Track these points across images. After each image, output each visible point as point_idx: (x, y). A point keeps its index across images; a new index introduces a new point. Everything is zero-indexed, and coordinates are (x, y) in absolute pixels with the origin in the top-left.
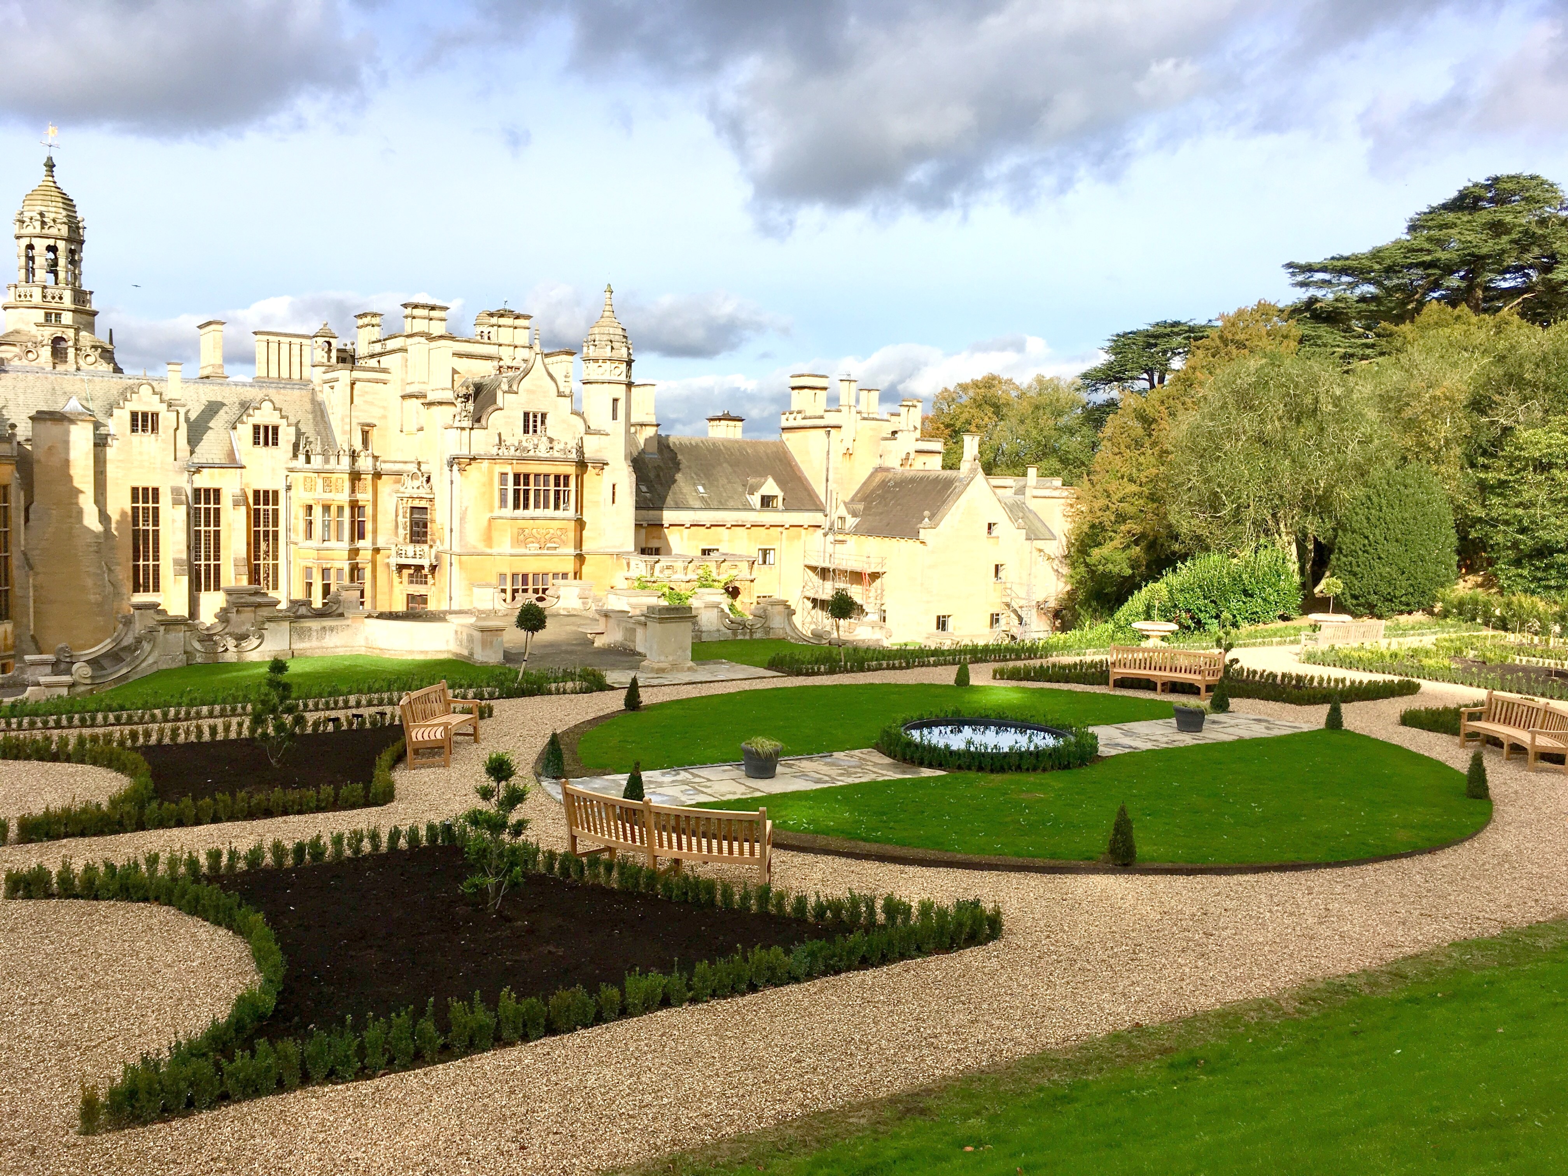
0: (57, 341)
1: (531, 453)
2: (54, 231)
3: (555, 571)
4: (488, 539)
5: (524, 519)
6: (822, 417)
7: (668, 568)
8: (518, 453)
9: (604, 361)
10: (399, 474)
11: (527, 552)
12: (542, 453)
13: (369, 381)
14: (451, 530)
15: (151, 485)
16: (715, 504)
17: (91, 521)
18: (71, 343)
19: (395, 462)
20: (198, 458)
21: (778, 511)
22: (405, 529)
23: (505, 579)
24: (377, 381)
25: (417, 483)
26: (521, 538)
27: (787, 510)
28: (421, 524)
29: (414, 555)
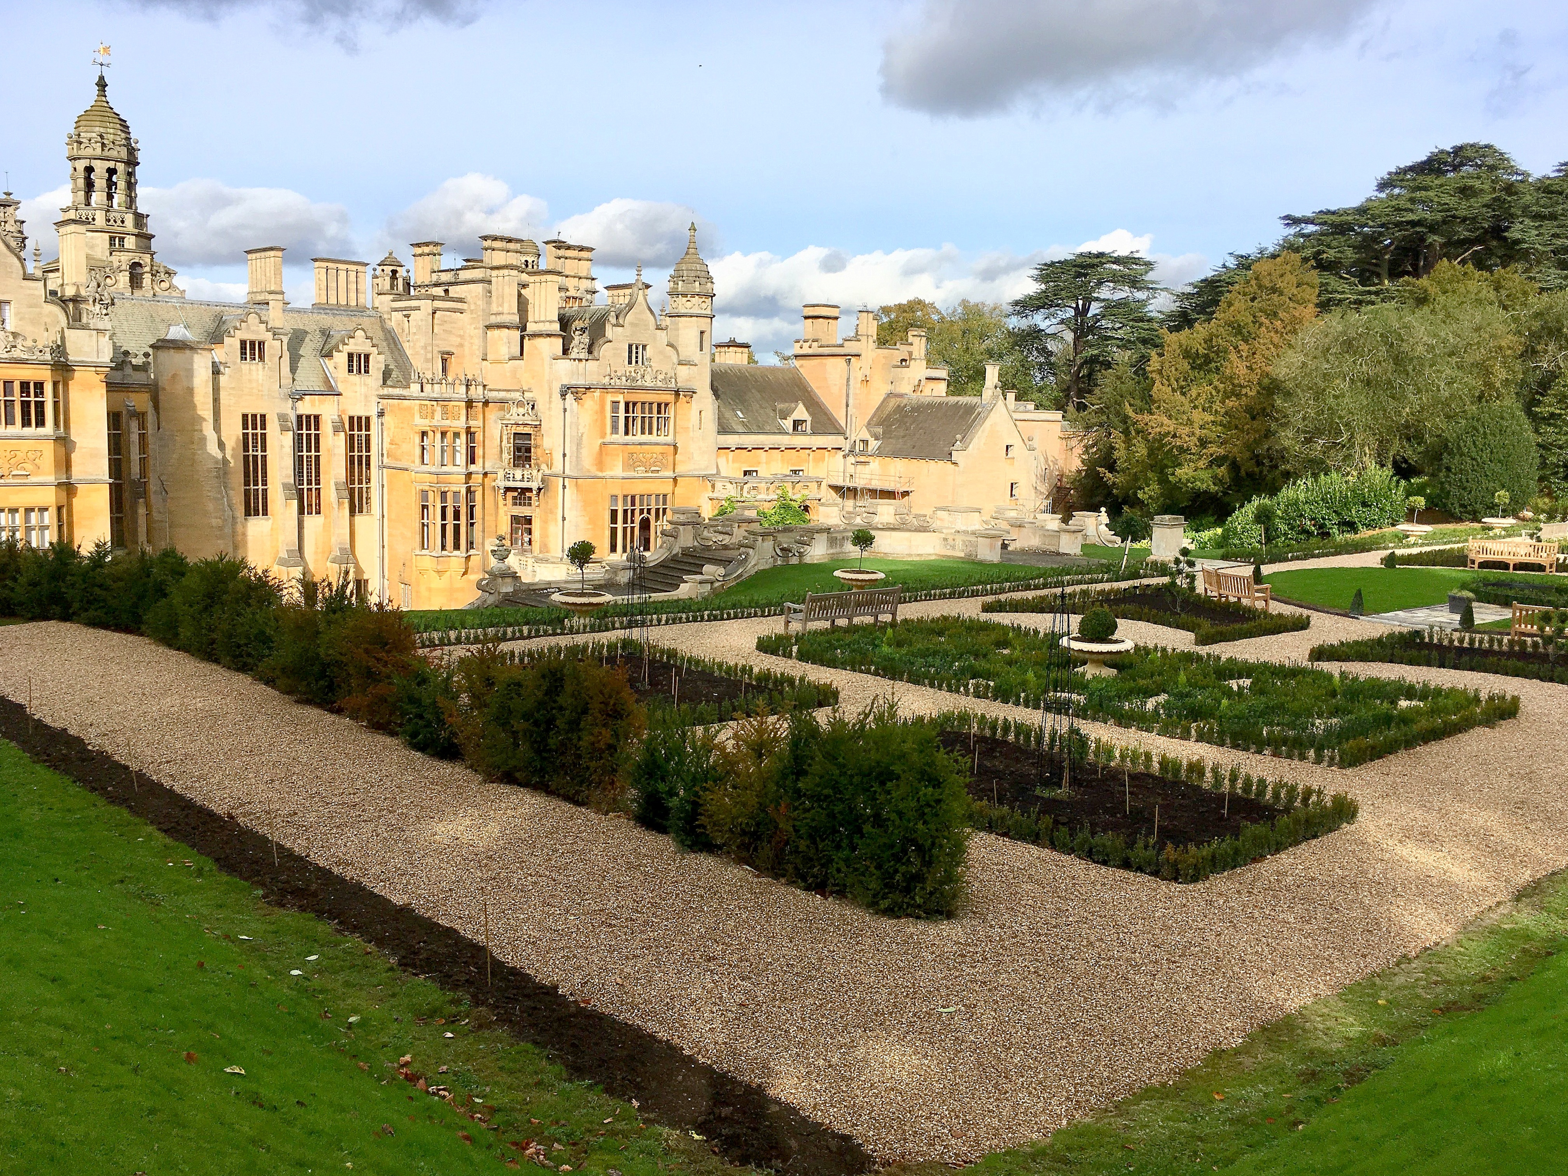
0: (135, 265)
1: (639, 383)
2: (114, 154)
3: (658, 492)
4: (600, 463)
5: (634, 444)
6: (841, 346)
7: (754, 488)
8: (628, 383)
9: (693, 296)
10: (502, 401)
11: (636, 475)
12: (649, 383)
13: (448, 310)
14: (564, 455)
15: (259, 411)
16: (754, 428)
17: (212, 448)
18: (147, 269)
19: (499, 390)
20: (301, 386)
21: (806, 434)
22: (509, 453)
23: (616, 500)
24: (454, 311)
25: (521, 411)
26: (631, 463)
27: (814, 433)
28: (523, 450)
29: (519, 477)
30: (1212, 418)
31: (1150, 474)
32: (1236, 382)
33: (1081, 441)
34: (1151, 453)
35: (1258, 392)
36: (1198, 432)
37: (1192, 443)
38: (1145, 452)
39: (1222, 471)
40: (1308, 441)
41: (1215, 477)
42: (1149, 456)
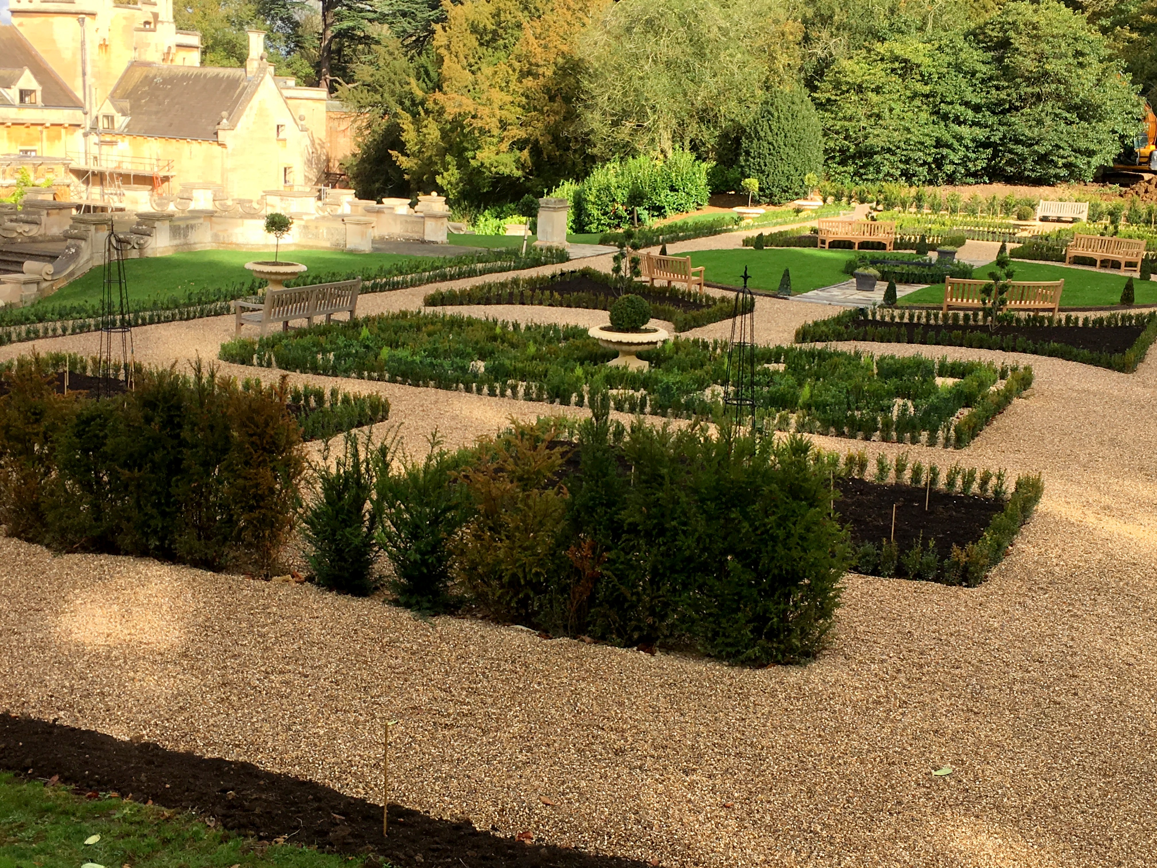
21: (37, 108)
27: (45, 106)
30: (510, 98)
31: (448, 158)
32: (533, 61)
33: (354, 121)
34: (445, 135)
35: (555, 73)
36: (497, 112)
37: (493, 125)
38: (438, 133)
39: (525, 154)
40: (615, 124)
41: (517, 161)
42: (443, 138)
